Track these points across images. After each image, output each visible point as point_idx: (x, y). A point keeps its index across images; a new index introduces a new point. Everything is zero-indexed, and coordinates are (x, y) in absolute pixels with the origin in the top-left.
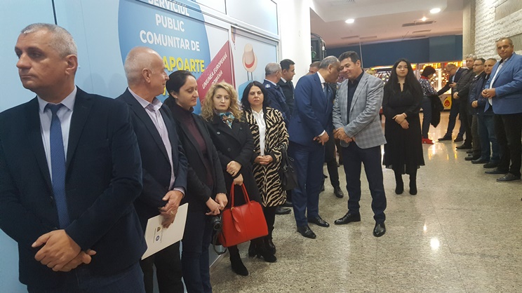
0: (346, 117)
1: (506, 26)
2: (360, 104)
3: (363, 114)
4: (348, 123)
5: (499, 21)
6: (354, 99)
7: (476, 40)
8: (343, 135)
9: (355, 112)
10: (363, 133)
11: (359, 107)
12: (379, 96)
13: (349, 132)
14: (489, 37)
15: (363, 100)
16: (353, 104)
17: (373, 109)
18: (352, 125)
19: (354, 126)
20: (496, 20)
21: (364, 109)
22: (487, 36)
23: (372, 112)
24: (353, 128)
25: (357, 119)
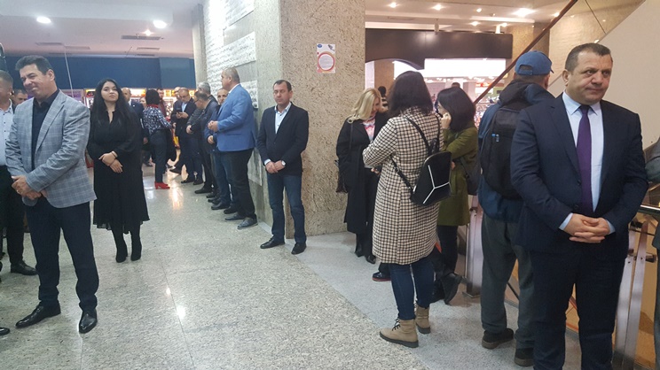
0: (30, 158)
1: (235, 53)
2: (53, 139)
3: (57, 156)
4: (33, 168)
5: (227, 47)
6: (43, 131)
7: (208, 66)
8: (24, 188)
9: (44, 152)
10: (59, 184)
11: (50, 144)
12: (84, 130)
13: (35, 183)
14: (220, 64)
15: (56, 135)
16: (40, 138)
17: (75, 149)
18: (38, 172)
19: (44, 174)
20: (225, 44)
21: (59, 147)
22: (218, 62)
23: (72, 153)
24: (42, 177)
25: (48, 164)
